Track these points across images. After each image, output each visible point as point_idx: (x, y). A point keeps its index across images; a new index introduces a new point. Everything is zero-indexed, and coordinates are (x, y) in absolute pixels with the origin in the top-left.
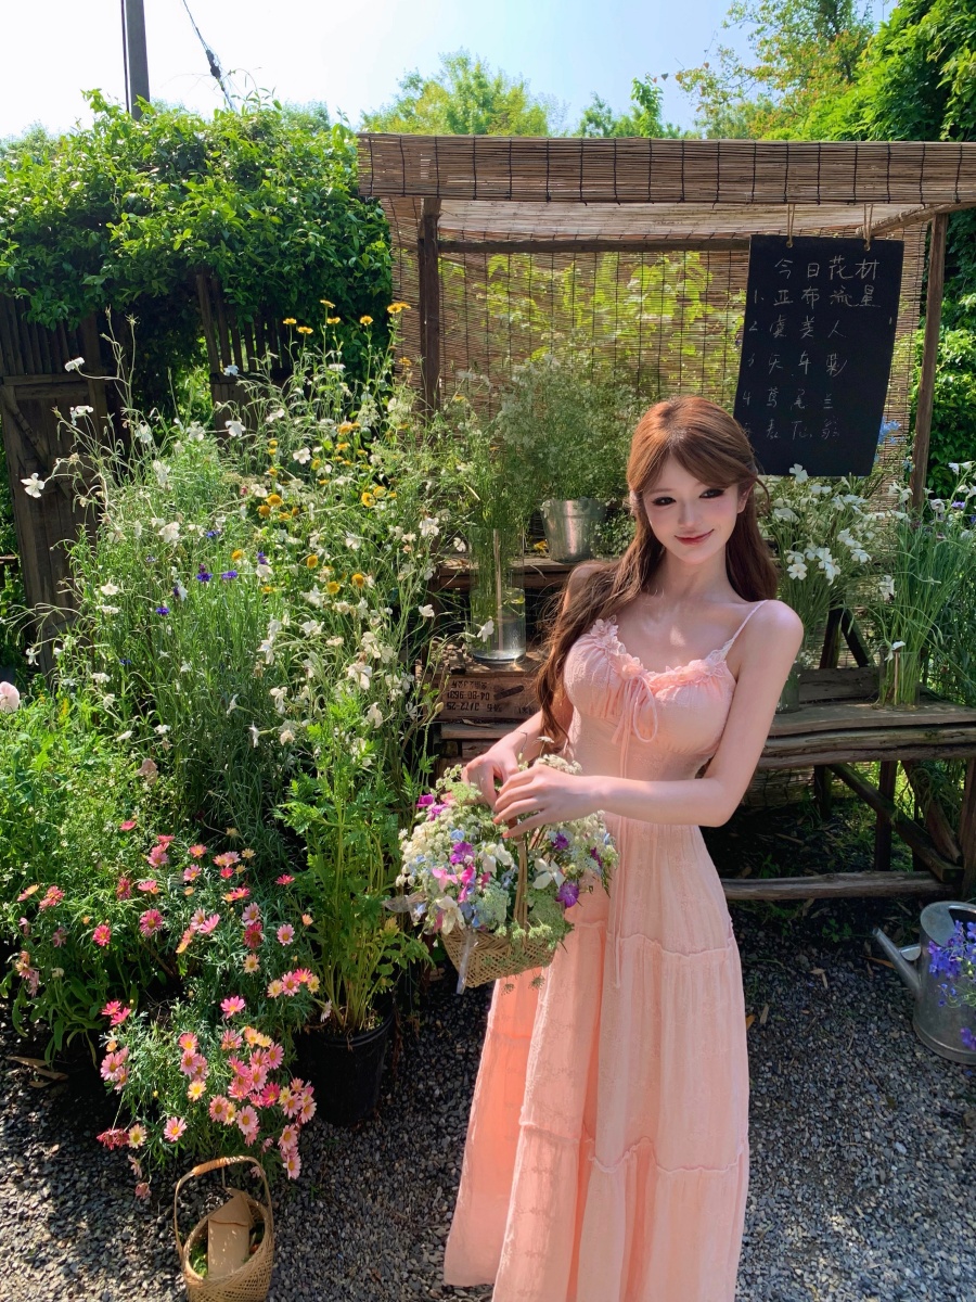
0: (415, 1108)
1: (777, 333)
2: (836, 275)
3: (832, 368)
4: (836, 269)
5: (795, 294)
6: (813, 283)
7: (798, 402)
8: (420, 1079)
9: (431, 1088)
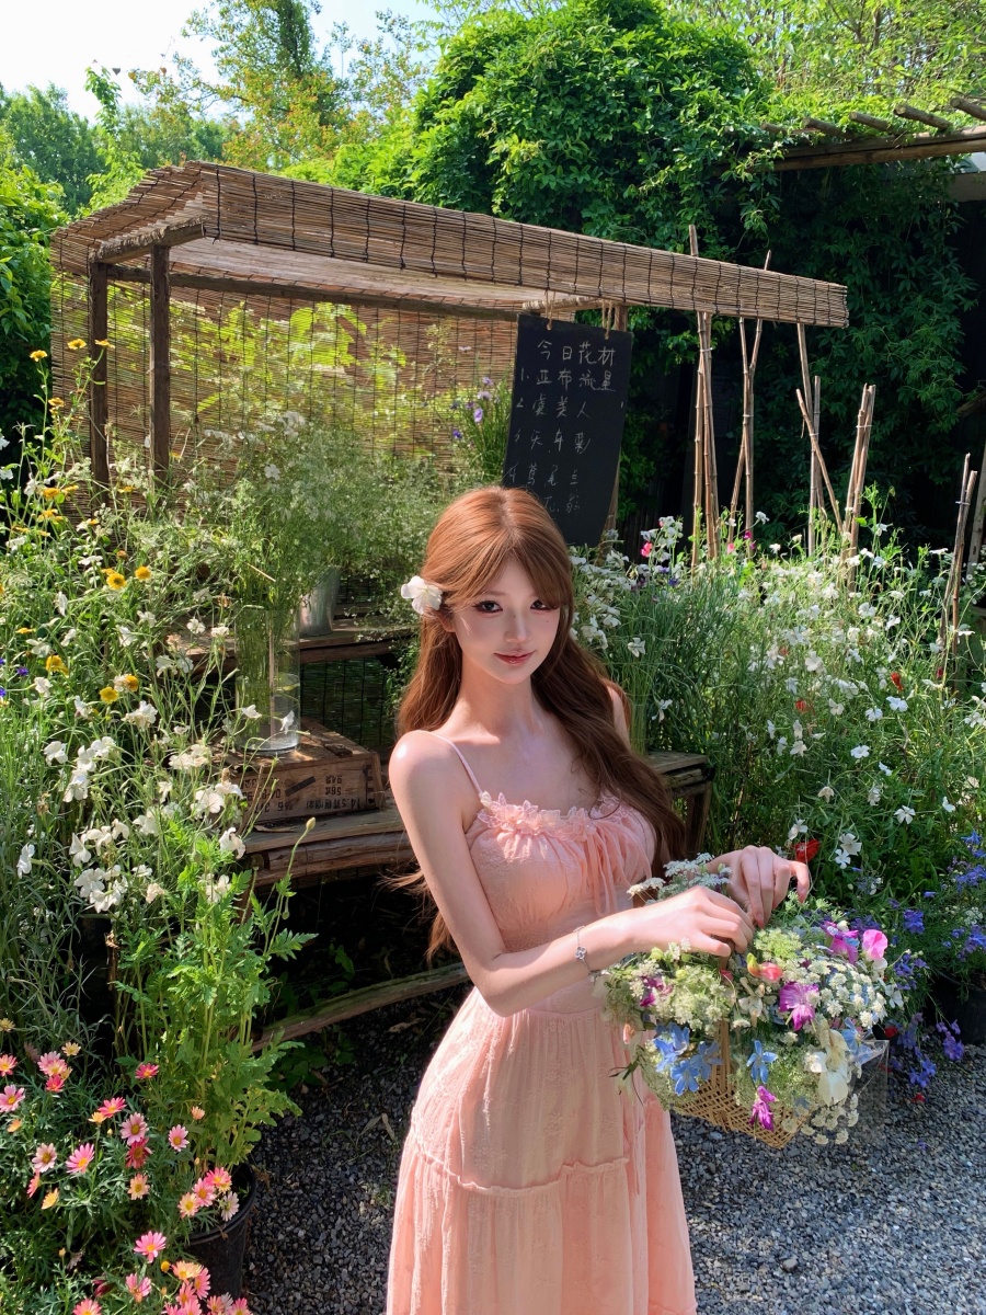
0: (288, 1261)
1: (539, 411)
2: (584, 360)
3: (579, 446)
4: (584, 354)
5: (553, 375)
6: (567, 365)
7: (551, 480)
8: (275, 1231)
9: (291, 1232)
